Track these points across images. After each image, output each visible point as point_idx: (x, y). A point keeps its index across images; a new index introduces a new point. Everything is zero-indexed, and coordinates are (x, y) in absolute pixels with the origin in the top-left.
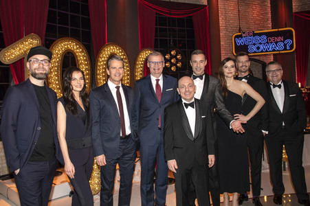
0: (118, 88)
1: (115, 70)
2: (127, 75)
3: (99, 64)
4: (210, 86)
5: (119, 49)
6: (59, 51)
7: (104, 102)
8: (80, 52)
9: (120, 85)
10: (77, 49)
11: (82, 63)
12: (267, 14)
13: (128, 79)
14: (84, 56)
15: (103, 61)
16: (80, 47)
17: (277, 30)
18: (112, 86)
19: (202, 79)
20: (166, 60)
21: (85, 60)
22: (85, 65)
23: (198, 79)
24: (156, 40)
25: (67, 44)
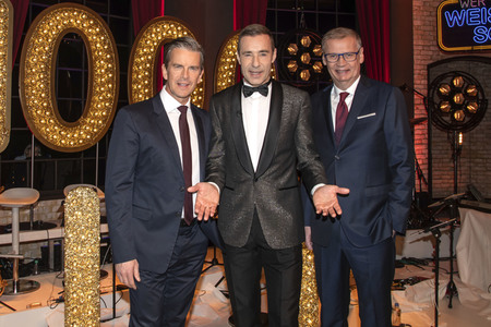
0: (183, 109)
3: (137, 60)
5: (183, 30)
6: (51, 30)
8: (97, 34)
9: (188, 104)
10: (90, 27)
11: (99, 58)
14: (104, 43)
15: (145, 54)
16: (96, 24)
18: (170, 104)
22: (107, 61)
24: (270, 13)
25: (69, 17)
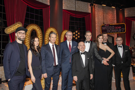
1: (53, 38)
2: (58, 40)
3: (46, 35)
4: (93, 46)
5: (55, 30)
6: (30, 29)
7: (47, 51)
8: (39, 30)
9: (54, 44)
10: (37, 29)
11: (39, 35)
12: (115, 17)
13: (58, 42)
14: (40, 32)
15: (48, 34)
16: (38, 28)
17: (118, 24)
18: (51, 45)
19: (89, 43)
20: (73, 35)
21: (40, 34)
23: (88, 43)
24: (70, 26)
25: (33, 27)
